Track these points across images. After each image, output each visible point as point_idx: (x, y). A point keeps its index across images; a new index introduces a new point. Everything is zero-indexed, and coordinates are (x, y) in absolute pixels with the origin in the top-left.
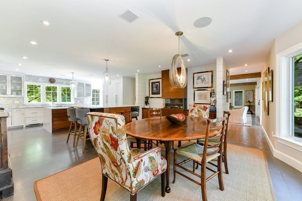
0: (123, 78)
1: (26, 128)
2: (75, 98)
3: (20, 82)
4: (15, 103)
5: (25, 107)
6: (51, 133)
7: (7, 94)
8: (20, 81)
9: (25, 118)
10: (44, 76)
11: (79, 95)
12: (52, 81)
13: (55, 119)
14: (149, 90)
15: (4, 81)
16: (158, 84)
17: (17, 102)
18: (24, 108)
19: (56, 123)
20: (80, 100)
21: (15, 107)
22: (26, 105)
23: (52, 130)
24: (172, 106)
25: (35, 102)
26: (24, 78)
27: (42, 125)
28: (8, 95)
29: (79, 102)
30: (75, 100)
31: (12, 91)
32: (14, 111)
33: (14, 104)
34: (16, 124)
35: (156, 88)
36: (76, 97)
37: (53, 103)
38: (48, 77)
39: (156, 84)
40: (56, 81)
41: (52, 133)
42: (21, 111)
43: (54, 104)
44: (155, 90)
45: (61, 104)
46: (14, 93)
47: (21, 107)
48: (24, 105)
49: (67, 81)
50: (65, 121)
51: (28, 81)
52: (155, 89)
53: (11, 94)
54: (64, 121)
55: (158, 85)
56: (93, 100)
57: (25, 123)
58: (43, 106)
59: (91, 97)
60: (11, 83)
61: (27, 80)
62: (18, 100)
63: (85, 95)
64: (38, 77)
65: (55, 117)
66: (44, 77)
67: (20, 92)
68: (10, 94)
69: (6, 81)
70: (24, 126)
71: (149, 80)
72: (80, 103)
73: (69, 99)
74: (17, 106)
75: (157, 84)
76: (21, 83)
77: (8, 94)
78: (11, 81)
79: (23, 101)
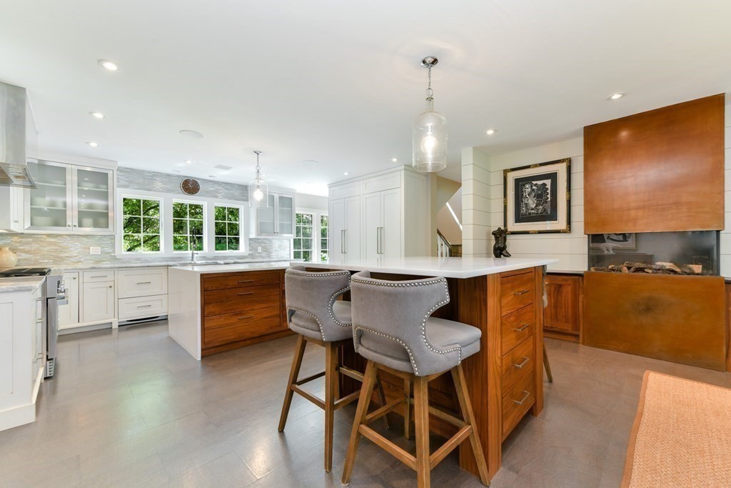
0: (405, 169)
1: (119, 331)
2: (250, 239)
3: (103, 188)
4: (91, 253)
5: (117, 266)
6: (199, 359)
7: (68, 224)
8: (104, 186)
9: (116, 299)
10: (169, 171)
11: (261, 229)
12: (190, 186)
13: (210, 309)
14: (505, 207)
15: (58, 184)
16: (548, 182)
17: (95, 250)
18: (115, 268)
19: (214, 322)
20: (263, 245)
21: (90, 266)
22: (120, 259)
23: (202, 350)
24: (638, 265)
25: (143, 251)
26: (115, 175)
27: (165, 319)
28: (71, 228)
29: (260, 249)
30: (250, 244)
31: (82, 215)
32: (87, 276)
33: (88, 257)
34: (93, 318)
35: (539, 196)
36: (253, 235)
37: (193, 254)
38: (179, 176)
39: (540, 182)
40: (202, 187)
41: (202, 357)
42: (104, 279)
43: (195, 255)
44: (533, 206)
45: (216, 258)
46: (88, 221)
47: (107, 265)
48: (114, 258)
49: (229, 187)
50: (241, 314)
51: (126, 186)
52: (532, 202)
53: (79, 227)
54: (236, 315)
55: (549, 186)
56: (297, 243)
57: (116, 315)
58: (167, 261)
59: (292, 236)
60: (78, 189)
61: (123, 183)
62: (99, 245)
63: (277, 229)
64: (155, 175)
65: (211, 303)
66: (169, 175)
67: (102, 220)
68: (77, 224)
69: (65, 184)
70: (115, 326)
71: (506, 172)
72: (264, 254)
73: (235, 242)
74: (97, 262)
75: (544, 185)
76: (107, 192)
77: (70, 224)
78: (78, 186)
79: (113, 245)
